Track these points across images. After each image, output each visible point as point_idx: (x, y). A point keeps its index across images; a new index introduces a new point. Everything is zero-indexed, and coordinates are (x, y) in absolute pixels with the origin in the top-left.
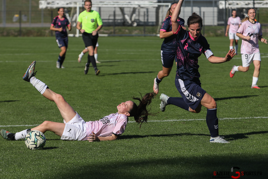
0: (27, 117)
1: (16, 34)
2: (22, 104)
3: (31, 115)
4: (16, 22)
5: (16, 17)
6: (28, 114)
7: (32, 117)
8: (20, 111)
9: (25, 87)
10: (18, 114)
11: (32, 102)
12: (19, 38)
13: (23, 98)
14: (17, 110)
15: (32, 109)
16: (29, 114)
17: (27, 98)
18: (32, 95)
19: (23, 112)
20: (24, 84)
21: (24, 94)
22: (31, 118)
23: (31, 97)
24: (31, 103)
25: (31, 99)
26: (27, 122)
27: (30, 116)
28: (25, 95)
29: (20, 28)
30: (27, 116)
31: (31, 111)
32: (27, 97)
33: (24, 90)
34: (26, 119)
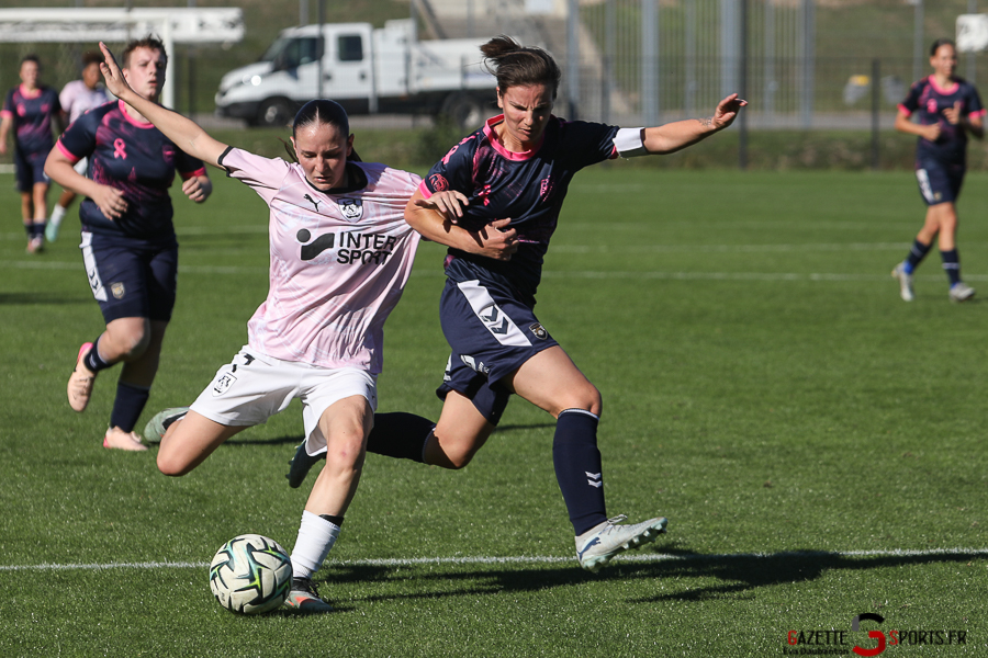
0: (901, 517)
1: (857, 158)
2: (879, 458)
3: (918, 507)
4: (858, 106)
5: (858, 87)
6: (902, 505)
7: (920, 514)
8: (869, 489)
9: (890, 385)
10: (861, 502)
11: (922, 454)
12: (869, 174)
13: (884, 432)
14: (857, 485)
15: (921, 480)
16: (907, 505)
17: (899, 433)
18: (924, 422)
19: (880, 494)
20: (888, 375)
21: (887, 416)
22: (915, 521)
23: (919, 432)
24: (916, 454)
25: (919, 437)
26: (897, 539)
27: (913, 510)
28: (893, 422)
29: (876, 133)
30: (899, 509)
31: (916, 491)
32: (900, 428)
33: (889, 400)
34: (897, 524)
